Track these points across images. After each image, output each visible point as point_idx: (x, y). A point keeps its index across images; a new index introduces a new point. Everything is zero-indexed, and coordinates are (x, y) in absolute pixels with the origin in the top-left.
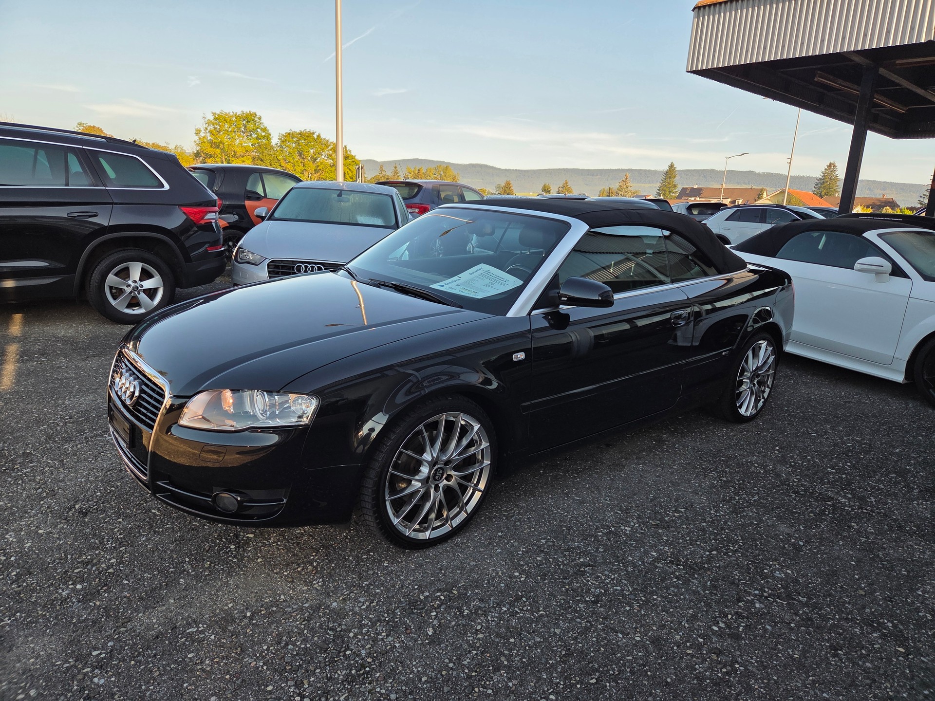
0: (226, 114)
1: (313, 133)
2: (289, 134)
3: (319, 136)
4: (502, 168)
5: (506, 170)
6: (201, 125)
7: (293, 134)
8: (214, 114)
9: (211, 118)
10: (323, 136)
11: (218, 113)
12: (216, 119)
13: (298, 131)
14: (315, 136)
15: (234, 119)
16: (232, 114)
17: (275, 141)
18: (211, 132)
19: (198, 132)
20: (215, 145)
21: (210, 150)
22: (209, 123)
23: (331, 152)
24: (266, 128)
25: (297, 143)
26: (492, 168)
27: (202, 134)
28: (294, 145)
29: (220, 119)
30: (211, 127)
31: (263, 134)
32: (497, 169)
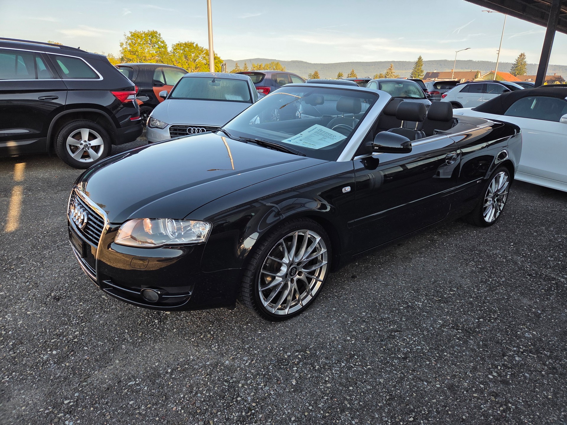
0: (138, 32)
1: (193, 43)
2: (178, 44)
3: (197, 45)
4: (312, 63)
5: (314, 64)
6: (124, 40)
7: (181, 44)
8: (131, 33)
9: (130, 35)
10: (199, 45)
11: (133, 32)
12: (132, 36)
13: (184, 42)
14: (195, 45)
15: (143, 35)
16: (142, 32)
17: (170, 49)
18: (130, 44)
19: (122, 45)
20: (133, 52)
21: (130, 56)
22: (128, 38)
23: (205, 55)
24: (164, 41)
25: (183, 50)
26: (306, 63)
27: (124, 46)
28: (182, 51)
29: (135, 36)
30: (130, 41)
31: (162, 45)
32: (309, 63)
